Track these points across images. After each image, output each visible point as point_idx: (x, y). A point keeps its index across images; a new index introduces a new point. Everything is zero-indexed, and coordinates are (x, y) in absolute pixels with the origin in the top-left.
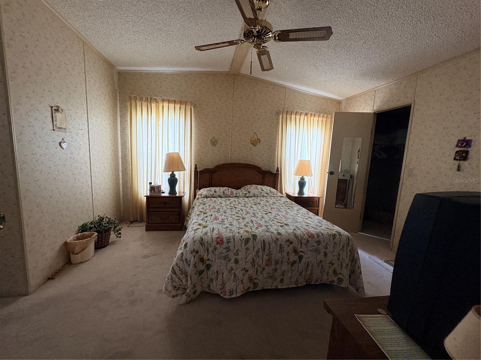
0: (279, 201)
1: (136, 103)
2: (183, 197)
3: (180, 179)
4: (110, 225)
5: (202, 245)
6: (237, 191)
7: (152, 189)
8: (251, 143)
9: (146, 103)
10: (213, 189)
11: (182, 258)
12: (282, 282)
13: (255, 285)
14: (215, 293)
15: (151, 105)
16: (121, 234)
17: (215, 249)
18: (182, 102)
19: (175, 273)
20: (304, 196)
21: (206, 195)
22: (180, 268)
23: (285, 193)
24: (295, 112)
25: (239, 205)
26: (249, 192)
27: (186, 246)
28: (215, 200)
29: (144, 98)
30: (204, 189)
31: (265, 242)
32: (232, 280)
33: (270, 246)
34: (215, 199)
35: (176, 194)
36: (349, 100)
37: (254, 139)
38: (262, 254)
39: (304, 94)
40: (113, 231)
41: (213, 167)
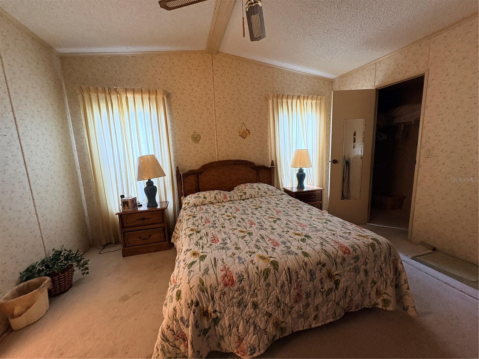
0: (281, 201)
1: (90, 95)
2: (166, 208)
3: (159, 186)
4: (69, 262)
5: (203, 291)
6: (230, 194)
7: (125, 203)
8: (240, 135)
9: (103, 95)
10: (202, 194)
11: (176, 316)
12: (316, 319)
13: (282, 330)
14: (228, 352)
15: (111, 97)
16: (89, 268)
17: (224, 294)
18: (151, 90)
19: (168, 341)
20: (305, 190)
21: (194, 203)
22: (173, 331)
23: (283, 189)
24: (286, 95)
25: (238, 212)
26: (245, 193)
27: (179, 296)
28: (206, 209)
29: (100, 89)
30: (190, 195)
31: (291, 271)
32: (251, 333)
33: (297, 276)
34: (206, 207)
35: (157, 205)
36: (343, 77)
37: (242, 131)
38: (288, 288)
39: (294, 74)
40: (77, 266)
41: (198, 168)
